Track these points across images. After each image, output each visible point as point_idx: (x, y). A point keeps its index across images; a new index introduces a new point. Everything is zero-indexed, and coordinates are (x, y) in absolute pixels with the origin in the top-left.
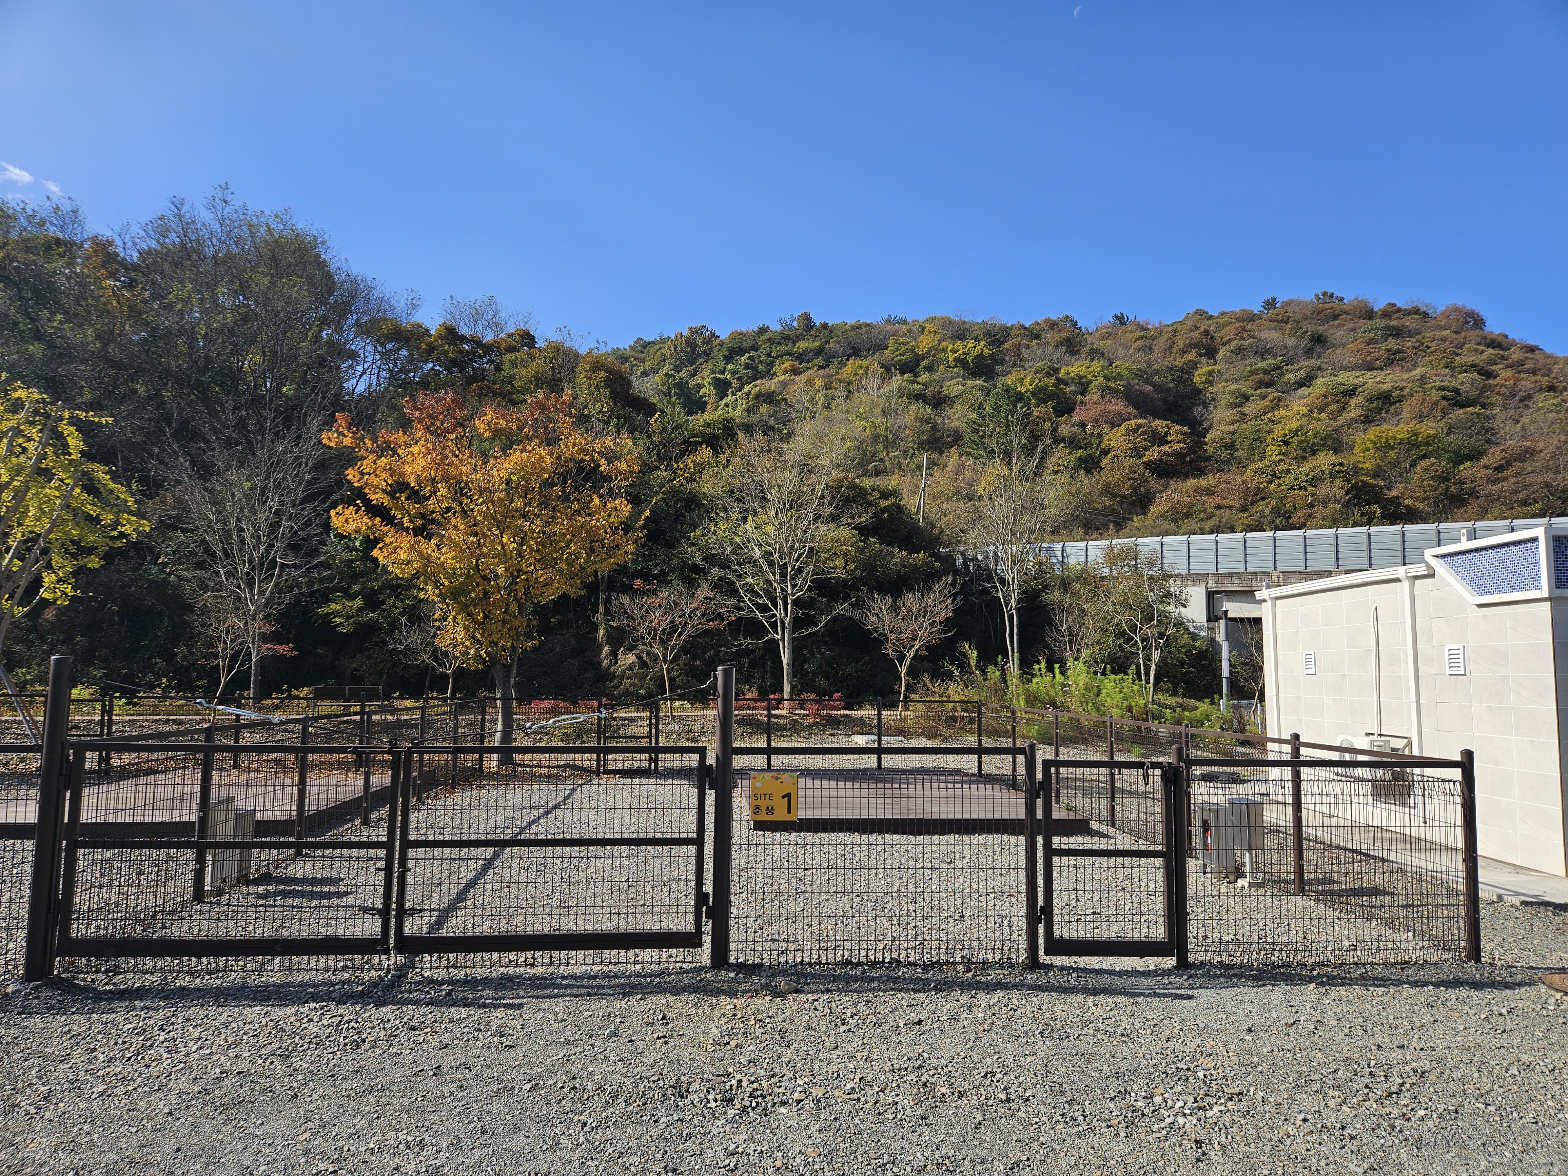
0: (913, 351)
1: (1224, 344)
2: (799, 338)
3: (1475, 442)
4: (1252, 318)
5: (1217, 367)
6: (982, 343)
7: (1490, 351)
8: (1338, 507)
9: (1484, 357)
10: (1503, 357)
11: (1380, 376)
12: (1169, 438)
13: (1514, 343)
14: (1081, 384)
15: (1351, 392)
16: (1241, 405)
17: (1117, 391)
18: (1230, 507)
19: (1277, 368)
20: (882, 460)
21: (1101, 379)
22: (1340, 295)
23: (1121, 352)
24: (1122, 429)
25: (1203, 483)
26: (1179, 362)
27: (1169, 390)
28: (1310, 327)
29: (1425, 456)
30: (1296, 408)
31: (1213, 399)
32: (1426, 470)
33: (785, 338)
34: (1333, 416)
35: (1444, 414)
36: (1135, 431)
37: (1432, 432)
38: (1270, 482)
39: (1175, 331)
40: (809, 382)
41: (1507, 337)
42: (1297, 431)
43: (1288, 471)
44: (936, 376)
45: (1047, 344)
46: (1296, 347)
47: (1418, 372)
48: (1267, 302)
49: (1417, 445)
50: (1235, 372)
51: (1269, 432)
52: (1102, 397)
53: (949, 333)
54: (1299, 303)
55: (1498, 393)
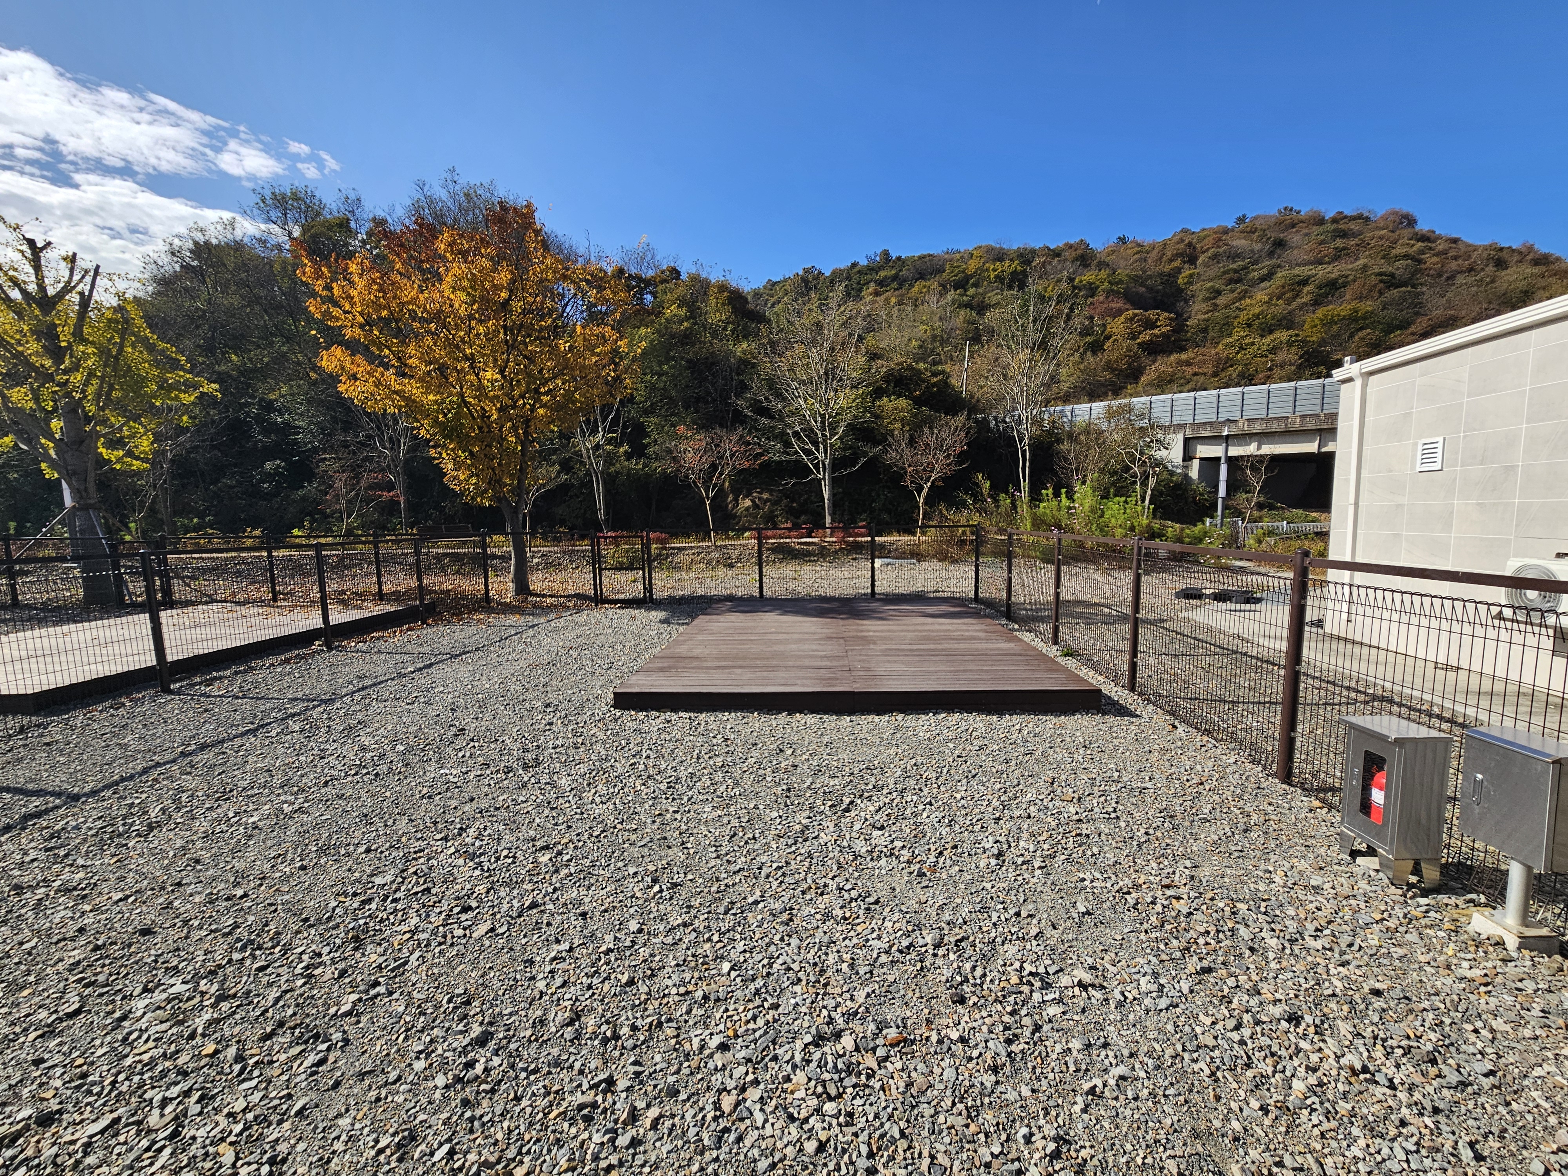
0: (964, 272)
1: (1203, 252)
2: (880, 268)
3: (1406, 314)
4: (1226, 231)
5: (1197, 271)
6: (1016, 262)
7: (1420, 244)
8: (1293, 368)
9: (1415, 248)
10: (1430, 248)
11: (1329, 268)
12: (1159, 324)
13: (1439, 237)
14: (1091, 289)
15: (1305, 282)
16: (1214, 298)
17: (1118, 292)
18: (1205, 374)
19: (1245, 268)
20: (938, 354)
21: (1106, 284)
22: (1298, 209)
23: (1122, 263)
24: (1122, 318)
25: (1183, 356)
26: (1167, 268)
27: (1158, 291)
28: (1273, 235)
29: (1361, 329)
30: (1259, 297)
31: (1193, 296)
32: (1362, 339)
33: (872, 269)
34: (1289, 302)
35: (1381, 293)
36: (1132, 319)
37: (1370, 309)
38: (1237, 353)
39: (1165, 245)
40: (887, 300)
41: (1434, 232)
42: (1259, 315)
43: (1253, 344)
44: (981, 290)
45: (1066, 260)
46: (1261, 250)
47: (1361, 262)
48: (1239, 219)
49: (1356, 320)
50: (1211, 273)
51: (1236, 317)
52: (1107, 297)
53: (991, 257)
54: (1264, 217)
55: (1428, 275)
